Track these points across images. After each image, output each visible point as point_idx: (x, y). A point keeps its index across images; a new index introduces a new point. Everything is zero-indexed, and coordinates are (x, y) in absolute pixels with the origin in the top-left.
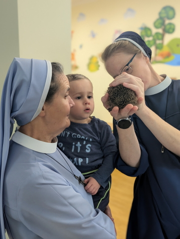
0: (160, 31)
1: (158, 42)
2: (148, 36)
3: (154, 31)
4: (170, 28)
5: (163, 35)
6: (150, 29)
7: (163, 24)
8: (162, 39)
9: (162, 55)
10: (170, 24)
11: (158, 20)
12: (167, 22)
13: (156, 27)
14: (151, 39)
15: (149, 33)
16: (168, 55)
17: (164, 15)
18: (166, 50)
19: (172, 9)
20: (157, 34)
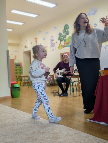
0: (65, 34)
1: (65, 38)
2: (61, 37)
3: (63, 34)
4: (68, 33)
5: (66, 36)
6: (62, 34)
7: (65, 31)
8: (66, 37)
9: (66, 43)
10: (68, 31)
11: (64, 30)
12: (67, 30)
13: (64, 33)
14: (62, 38)
15: (62, 35)
16: (68, 43)
17: (65, 28)
18: (67, 41)
19: (68, 25)
20: (64, 35)
